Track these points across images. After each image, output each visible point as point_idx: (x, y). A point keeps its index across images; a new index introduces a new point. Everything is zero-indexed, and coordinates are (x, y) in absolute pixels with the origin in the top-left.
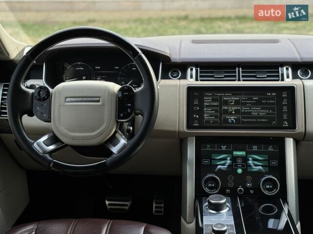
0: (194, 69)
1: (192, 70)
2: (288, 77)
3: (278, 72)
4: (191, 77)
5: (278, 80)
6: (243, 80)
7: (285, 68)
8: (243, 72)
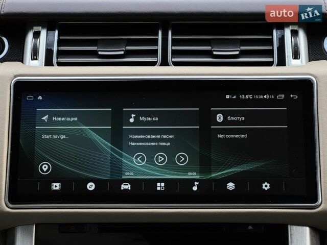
0: (44, 33)
1: (37, 35)
2: (296, 55)
3: (271, 42)
4: (35, 55)
5: (270, 64)
6: (176, 64)
7: (287, 32)
8: (174, 42)
